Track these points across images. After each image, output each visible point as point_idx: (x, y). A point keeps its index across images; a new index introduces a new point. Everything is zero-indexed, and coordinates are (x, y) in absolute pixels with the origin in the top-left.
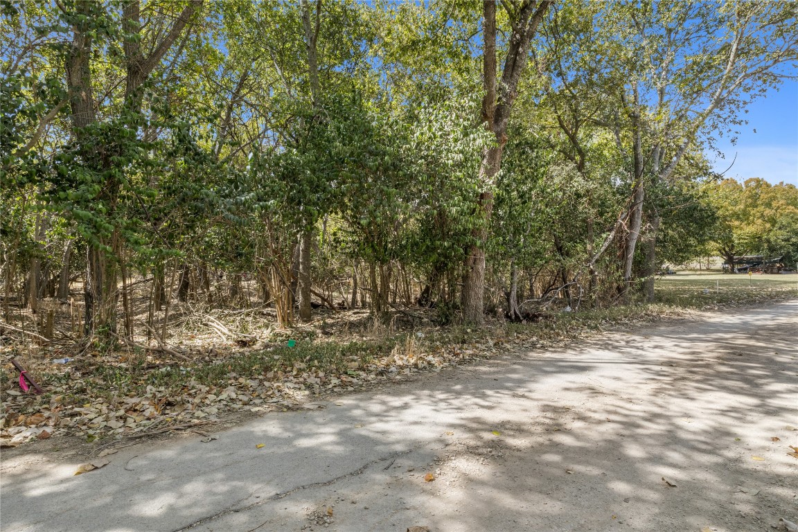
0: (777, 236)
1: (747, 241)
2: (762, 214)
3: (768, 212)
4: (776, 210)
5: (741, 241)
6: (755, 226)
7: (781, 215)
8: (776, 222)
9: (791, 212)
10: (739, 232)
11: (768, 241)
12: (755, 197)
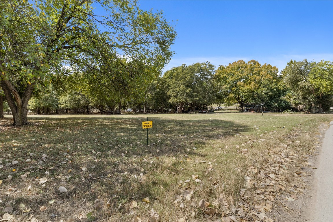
0: (262, 91)
1: (246, 94)
2: (255, 79)
3: (258, 78)
4: (262, 77)
5: (244, 94)
6: (251, 85)
7: (264, 79)
8: (261, 83)
9: (269, 78)
10: (243, 89)
11: (257, 94)
12: (252, 70)
